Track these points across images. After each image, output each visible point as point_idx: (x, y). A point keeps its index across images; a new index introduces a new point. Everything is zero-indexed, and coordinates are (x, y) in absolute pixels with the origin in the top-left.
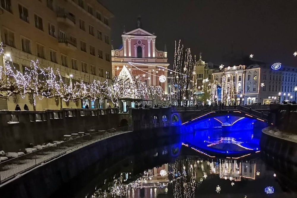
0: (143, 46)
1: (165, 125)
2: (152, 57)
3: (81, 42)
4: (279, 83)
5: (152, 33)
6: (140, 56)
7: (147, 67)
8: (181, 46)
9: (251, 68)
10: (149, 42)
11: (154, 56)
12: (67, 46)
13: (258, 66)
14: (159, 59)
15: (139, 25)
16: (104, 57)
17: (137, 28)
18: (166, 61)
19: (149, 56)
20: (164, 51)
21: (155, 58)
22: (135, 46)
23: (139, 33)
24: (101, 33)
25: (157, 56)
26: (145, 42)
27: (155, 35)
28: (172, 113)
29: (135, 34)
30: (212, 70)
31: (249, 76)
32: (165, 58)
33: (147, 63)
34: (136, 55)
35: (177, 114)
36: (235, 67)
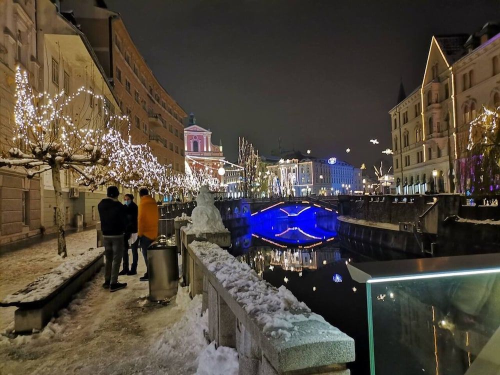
0: (199, 141)
1: (237, 216)
2: (207, 151)
3: (170, 143)
4: (329, 175)
5: (207, 129)
6: (196, 149)
7: (203, 160)
8: (245, 142)
9: (304, 161)
10: (205, 138)
11: (210, 150)
12: (158, 143)
13: (310, 160)
14: (215, 153)
15: (194, 122)
16: (180, 153)
17: (194, 125)
18: (222, 154)
19: (205, 150)
20: (219, 145)
21: (211, 152)
22: (191, 141)
23: (195, 129)
24: (177, 131)
25: (213, 150)
26: (201, 138)
27: (211, 131)
28: (243, 204)
29: (192, 130)
30: (264, 163)
31: (302, 169)
32: (220, 152)
33: (203, 156)
34: (192, 149)
35: (247, 205)
36: (288, 161)
